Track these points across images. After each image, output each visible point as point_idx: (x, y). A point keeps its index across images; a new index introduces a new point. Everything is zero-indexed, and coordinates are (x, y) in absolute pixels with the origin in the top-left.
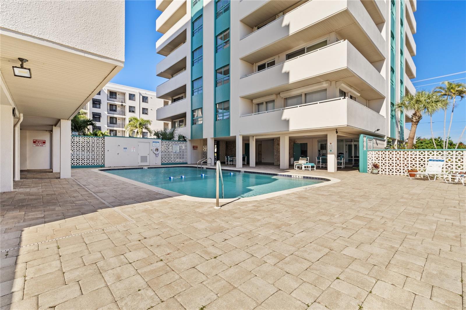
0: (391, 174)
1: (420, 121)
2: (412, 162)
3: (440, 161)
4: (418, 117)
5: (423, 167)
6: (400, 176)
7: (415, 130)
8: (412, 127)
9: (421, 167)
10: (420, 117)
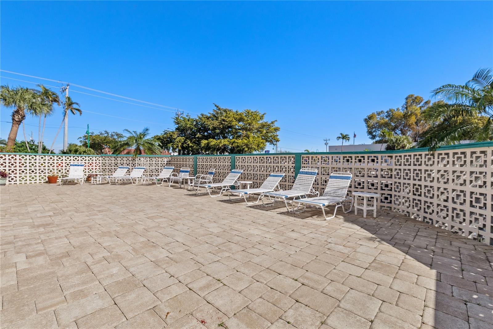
0: (23, 183)
1: (23, 121)
2: (49, 168)
3: (76, 165)
4: (21, 116)
5: (61, 172)
6: (35, 184)
7: (17, 131)
8: (12, 126)
9: (58, 172)
10: (23, 117)
